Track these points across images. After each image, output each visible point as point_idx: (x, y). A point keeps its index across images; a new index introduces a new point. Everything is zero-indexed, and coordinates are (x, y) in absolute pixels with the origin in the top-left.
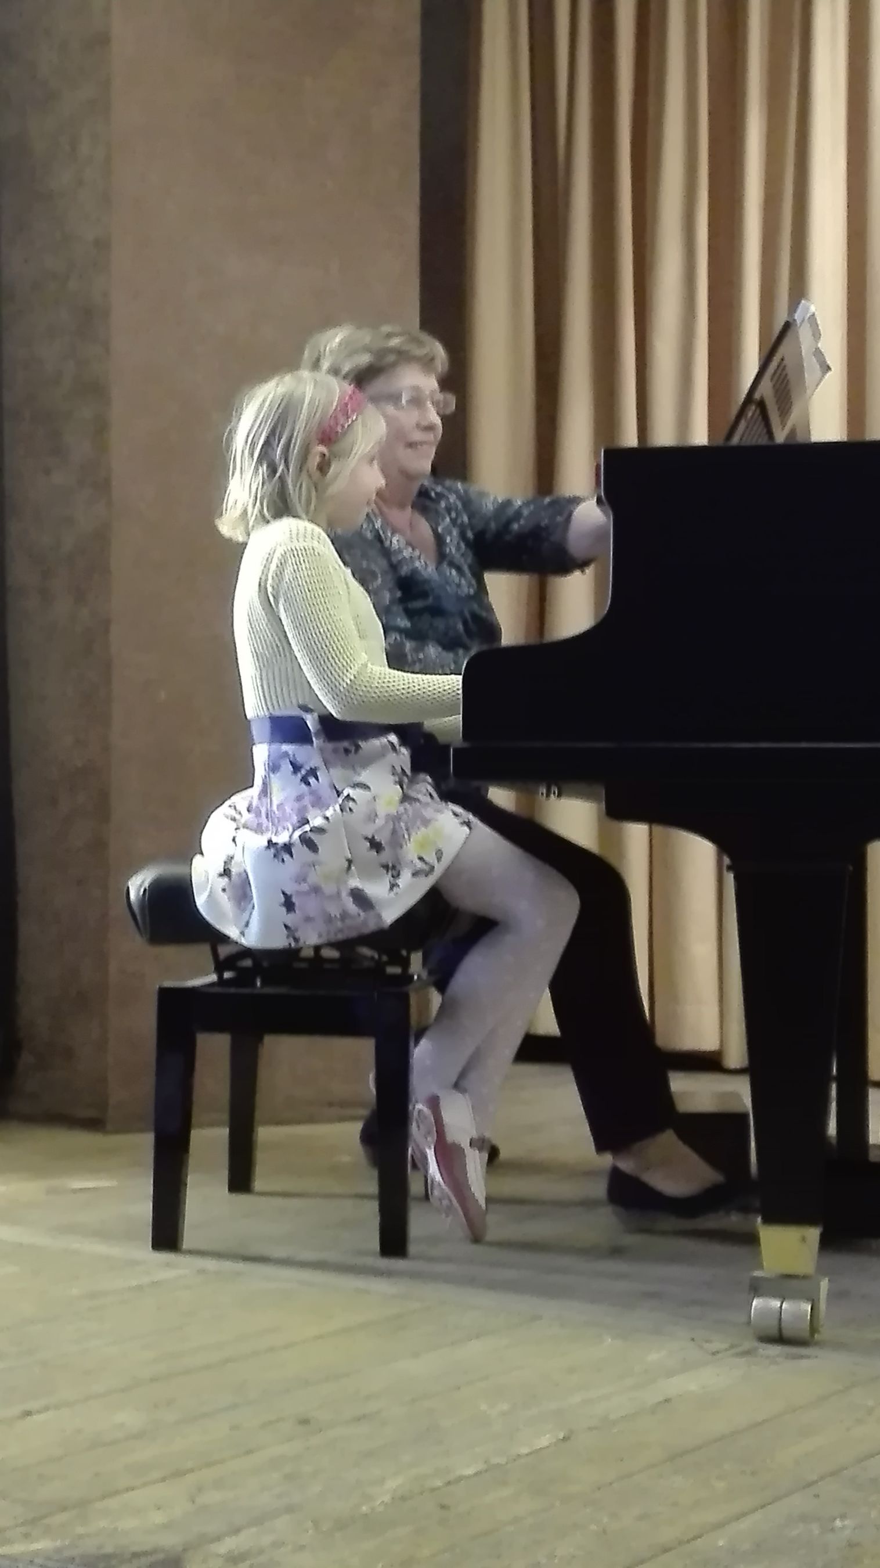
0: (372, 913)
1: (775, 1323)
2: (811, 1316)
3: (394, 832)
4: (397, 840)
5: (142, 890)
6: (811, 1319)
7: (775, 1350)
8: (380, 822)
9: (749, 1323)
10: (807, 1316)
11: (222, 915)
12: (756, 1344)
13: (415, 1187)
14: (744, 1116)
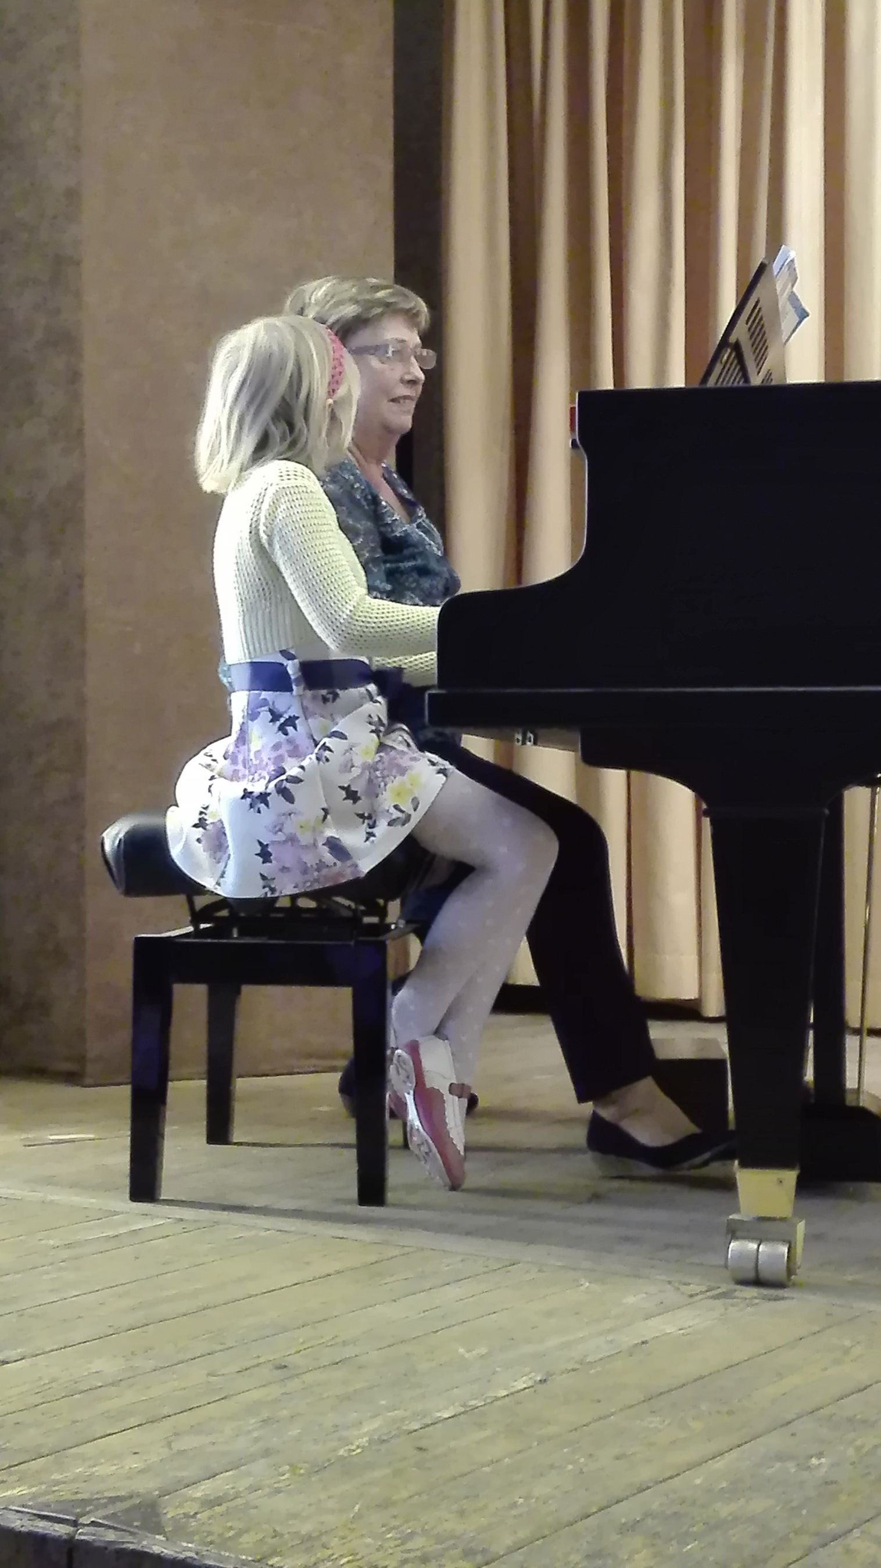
0: (349, 863)
1: (752, 1265)
2: (788, 1257)
3: (370, 781)
4: (373, 790)
5: (117, 842)
6: (788, 1261)
7: (752, 1292)
8: (356, 772)
9: (726, 1267)
10: (784, 1258)
11: (197, 866)
12: (733, 1286)
13: (394, 1135)
14: (723, 1062)
